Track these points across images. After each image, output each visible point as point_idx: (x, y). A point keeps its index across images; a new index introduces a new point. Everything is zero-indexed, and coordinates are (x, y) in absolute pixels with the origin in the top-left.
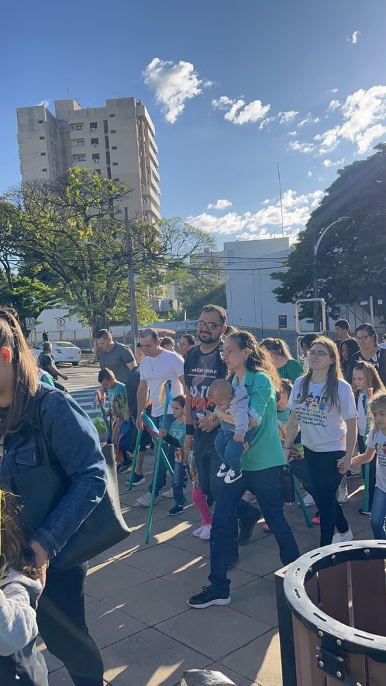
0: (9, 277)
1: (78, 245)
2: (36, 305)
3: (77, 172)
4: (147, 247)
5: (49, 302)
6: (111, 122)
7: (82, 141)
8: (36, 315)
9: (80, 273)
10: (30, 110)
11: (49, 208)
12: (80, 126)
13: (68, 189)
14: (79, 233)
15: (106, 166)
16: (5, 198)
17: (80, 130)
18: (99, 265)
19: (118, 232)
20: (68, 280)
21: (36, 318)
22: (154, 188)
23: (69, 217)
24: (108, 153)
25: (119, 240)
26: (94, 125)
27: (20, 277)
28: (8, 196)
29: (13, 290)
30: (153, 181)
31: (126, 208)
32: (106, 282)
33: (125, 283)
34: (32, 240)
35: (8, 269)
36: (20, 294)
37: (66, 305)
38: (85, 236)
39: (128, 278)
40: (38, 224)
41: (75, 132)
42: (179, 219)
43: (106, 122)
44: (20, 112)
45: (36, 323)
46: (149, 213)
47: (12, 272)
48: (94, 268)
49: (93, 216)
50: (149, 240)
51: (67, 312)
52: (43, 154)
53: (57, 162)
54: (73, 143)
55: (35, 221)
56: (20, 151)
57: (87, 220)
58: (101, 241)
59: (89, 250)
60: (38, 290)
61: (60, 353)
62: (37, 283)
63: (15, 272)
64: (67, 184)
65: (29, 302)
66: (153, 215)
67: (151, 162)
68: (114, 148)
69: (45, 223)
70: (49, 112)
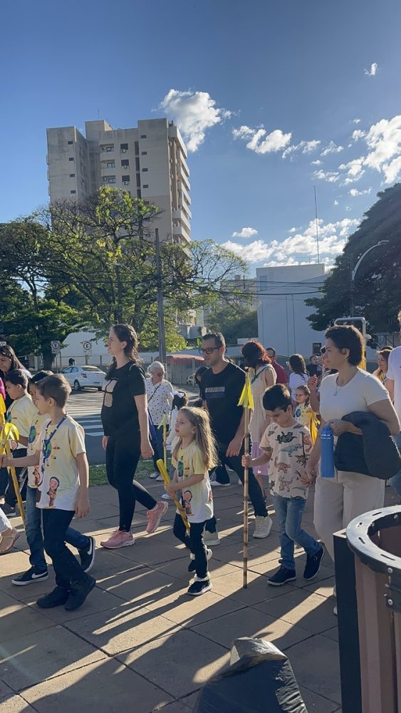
0: (35, 300)
1: (106, 267)
2: (62, 329)
3: (107, 191)
4: (177, 270)
5: (77, 325)
6: (142, 143)
7: (112, 162)
8: (62, 338)
9: (108, 297)
10: (60, 131)
11: (78, 229)
12: (110, 147)
13: (98, 208)
14: (108, 254)
15: (136, 188)
16: (33, 218)
17: (109, 151)
18: (127, 288)
19: (148, 254)
20: (95, 303)
21: (62, 341)
22: (185, 211)
23: (99, 238)
24: (138, 176)
25: (148, 263)
26: (124, 147)
27: (46, 300)
28: (37, 215)
29: (39, 312)
30: (184, 204)
31: (157, 230)
32: (134, 306)
33: (154, 307)
34: (60, 261)
35: (34, 291)
36: (47, 317)
37: (93, 328)
38: (114, 257)
39: (156, 302)
40: (66, 245)
41: (105, 153)
42: (211, 241)
43: (137, 144)
44: (49, 132)
45: (62, 347)
46: (179, 237)
47: (38, 294)
48: (123, 291)
49: (123, 237)
50: (179, 263)
51: (93, 336)
52: (72, 175)
53: (86, 184)
54: (103, 165)
55: (64, 241)
56: (49, 172)
57: (116, 241)
58: (130, 263)
59: (118, 272)
60: (65, 312)
61: (85, 377)
62: (63, 306)
63: (41, 295)
64: (96, 204)
65: (55, 325)
66: (183, 239)
67: (182, 185)
68: (145, 170)
69: (73, 243)
70: (79, 133)
